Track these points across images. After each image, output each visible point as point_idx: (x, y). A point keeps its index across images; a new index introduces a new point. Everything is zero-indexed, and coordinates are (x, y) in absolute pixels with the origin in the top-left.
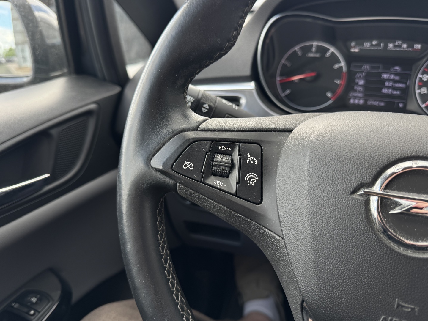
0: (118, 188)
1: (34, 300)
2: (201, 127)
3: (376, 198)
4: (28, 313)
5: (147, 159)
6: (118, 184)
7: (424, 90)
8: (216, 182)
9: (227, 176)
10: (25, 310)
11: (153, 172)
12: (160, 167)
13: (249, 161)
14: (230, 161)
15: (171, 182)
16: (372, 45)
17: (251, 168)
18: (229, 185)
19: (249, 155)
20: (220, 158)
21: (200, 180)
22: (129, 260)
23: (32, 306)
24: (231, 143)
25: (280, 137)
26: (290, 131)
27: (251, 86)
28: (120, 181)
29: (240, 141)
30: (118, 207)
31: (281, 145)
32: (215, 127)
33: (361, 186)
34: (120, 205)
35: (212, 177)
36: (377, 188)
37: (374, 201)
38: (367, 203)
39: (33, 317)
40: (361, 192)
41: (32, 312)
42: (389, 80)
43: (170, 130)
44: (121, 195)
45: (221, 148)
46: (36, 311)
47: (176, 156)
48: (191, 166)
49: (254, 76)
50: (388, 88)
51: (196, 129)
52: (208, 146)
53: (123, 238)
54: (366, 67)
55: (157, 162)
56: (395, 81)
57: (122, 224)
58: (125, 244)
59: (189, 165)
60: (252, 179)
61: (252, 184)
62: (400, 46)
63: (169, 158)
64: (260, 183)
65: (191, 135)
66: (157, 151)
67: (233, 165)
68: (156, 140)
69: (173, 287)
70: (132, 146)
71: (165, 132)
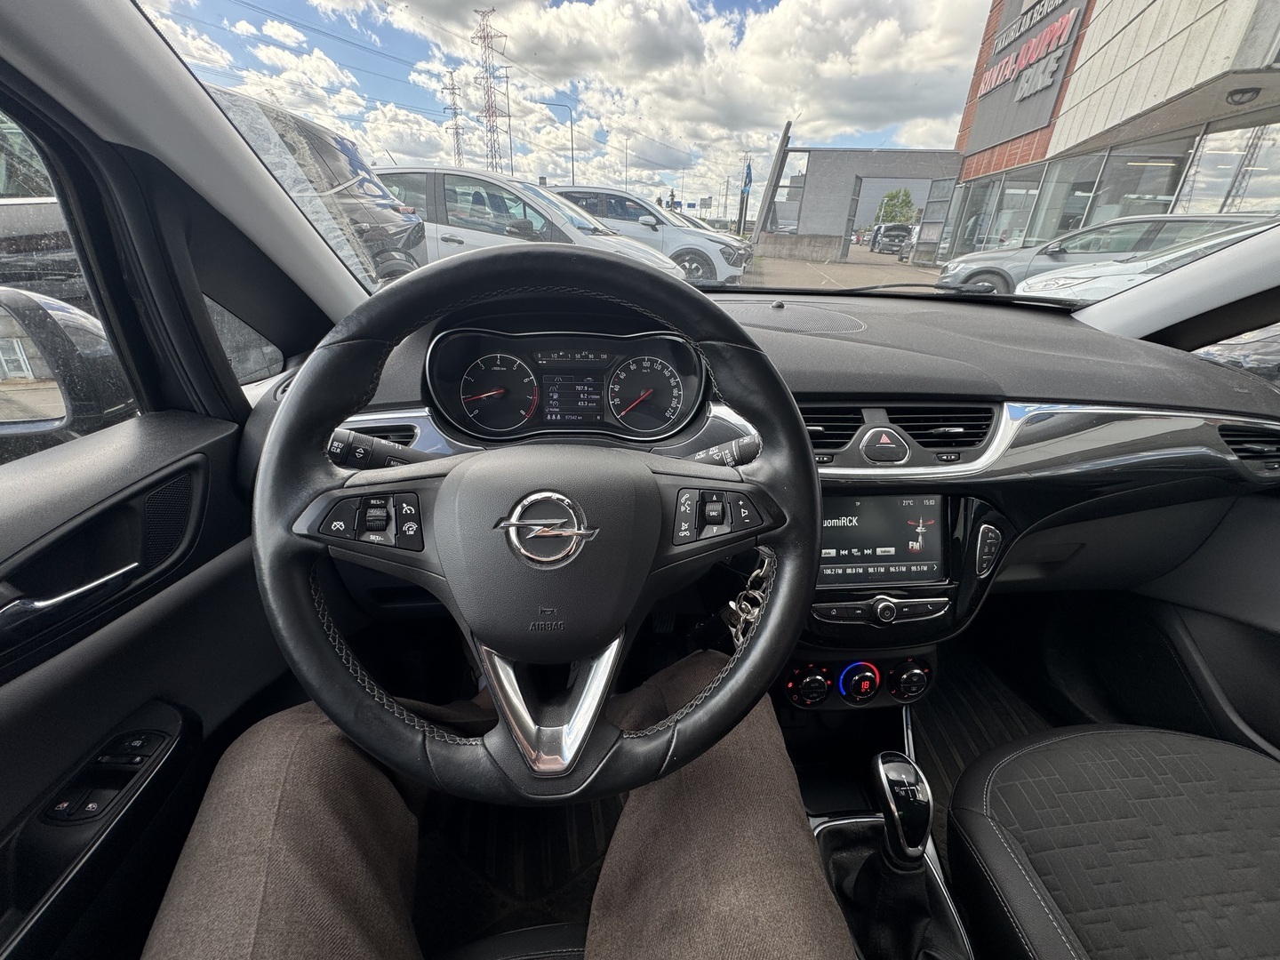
0: (255, 563)
1: (137, 743)
2: (348, 483)
3: (514, 528)
4: (131, 763)
5: (288, 526)
6: (255, 558)
7: (617, 401)
8: (374, 538)
9: (385, 530)
10: (125, 760)
11: (297, 538)
12: (305, 532)
13: (406, 511)
14: (385, 515)
15: (320, 545)
16: (559, 356)
17: (409, 518)
18: (388, 538)
19: (404, 505)
20: (373, 513)
21: (353, 538)
22: (282, 636)
23: (136, 751)
24: (384, 496)
25: (436, 482)
26: (445, 475)
27: (425, 412)
28: (258, 555)
29: (393, 493)
30: (259, 583)
31: (436, 490)
32: (363, 481)
33: (502, 520)
34: (262, 580)
35: (368, 533)
36: (514, 519)
37: (513, 531)
38: (507, 534)
39: (139, 766)
40: (502, 525)
41: (138, 759)
42: (584, 392)
43: (311, 492)
44: (260, 569)
45: (372, 502)
46: (143, 756)
47: (322, 518)
48: (341, 526)
49: (426, 400)
50: (584, 400)
51: (342, 486)
52: (358, 503)
53: (272, 615)
54: (558, 379)
55: (301, 526)
56: (589, 393)
57: (267, 600)
58: (274, 621)
59: (338, 525)
60: (410, 528)
61: (412, 533)
62: (587, 357)
63: (314, 522)
64: (420, 531)
65: (338, 493)
66: (298, 516)
67: (388, 517)
68: (296, 505)
69: (342, 652)
70: (267, 516)
71: (305, 495)
